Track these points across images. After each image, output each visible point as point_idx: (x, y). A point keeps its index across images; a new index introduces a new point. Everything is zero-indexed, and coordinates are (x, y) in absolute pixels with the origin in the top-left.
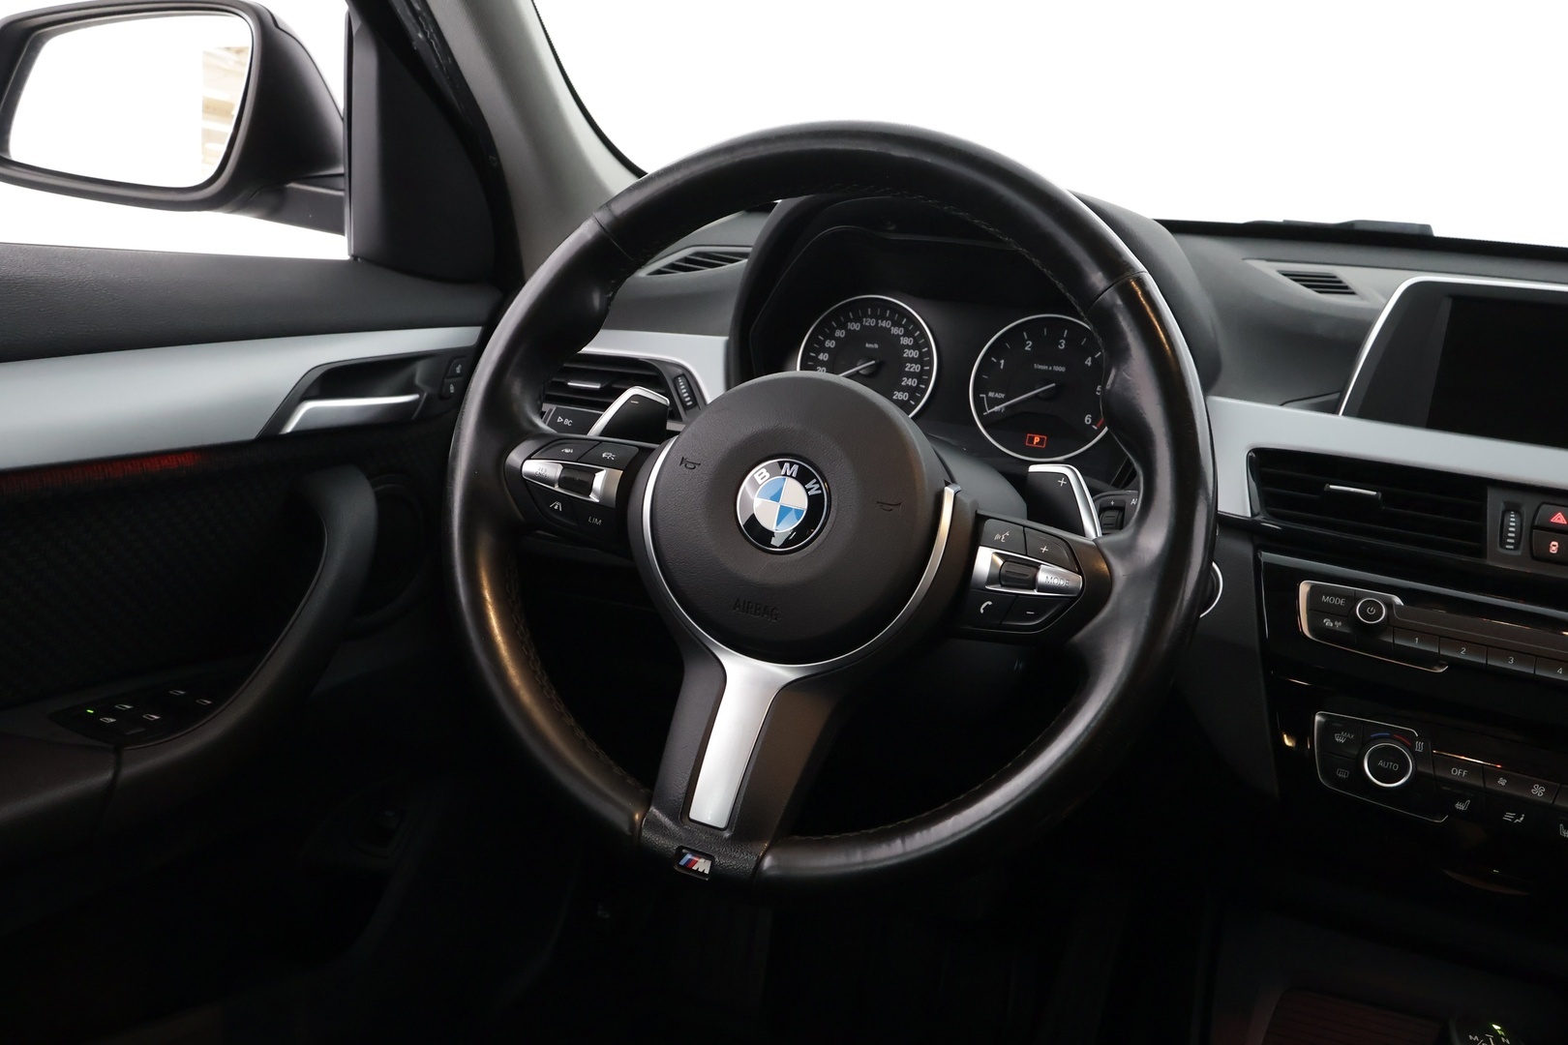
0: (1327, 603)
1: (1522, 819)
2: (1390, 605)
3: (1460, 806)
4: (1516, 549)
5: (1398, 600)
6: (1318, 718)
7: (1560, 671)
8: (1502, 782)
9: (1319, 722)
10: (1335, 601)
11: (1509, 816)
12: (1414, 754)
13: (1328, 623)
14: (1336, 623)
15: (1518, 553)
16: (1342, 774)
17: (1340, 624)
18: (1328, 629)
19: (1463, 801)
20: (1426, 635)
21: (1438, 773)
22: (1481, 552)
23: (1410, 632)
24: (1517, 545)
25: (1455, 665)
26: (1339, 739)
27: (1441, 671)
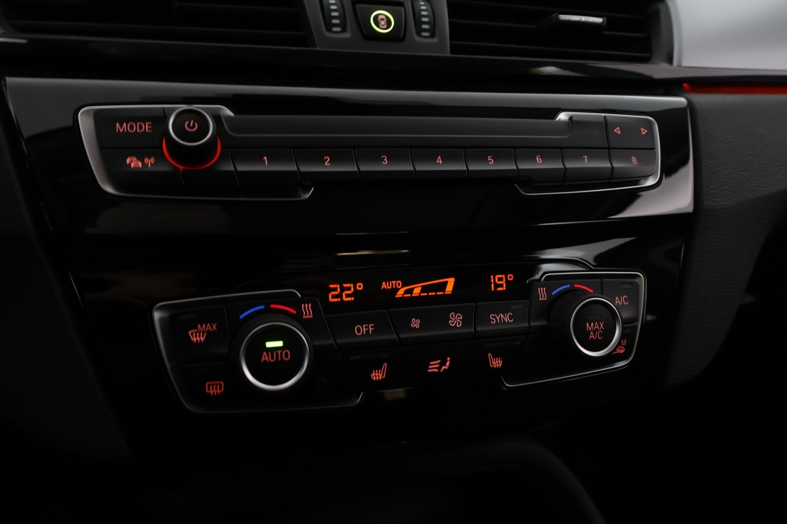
0: (126, 134)
1: (448, 364)
2: (217, 118)
3: (377, 376)
4: (344, 30)
5: (229, 112)
6: (157, 315)
7: (439, 161)
8: (416, 323)
9: (161, 320)
10: (136, 127)
11: (433, 367)
12: (305, 325)
13: (134, 163)
14: (146, 160)
15: (347, 35)
16: (214, 389)
17: (153, 160)
18: (136, 173)
19: (379, 367)
20: (277, 151)
21: (340, 341)
22: (307, 39)
23: (254, 151)
24: (343, 27)
25: (321, 181)
26: (197, 337)
27: (308, 196)
